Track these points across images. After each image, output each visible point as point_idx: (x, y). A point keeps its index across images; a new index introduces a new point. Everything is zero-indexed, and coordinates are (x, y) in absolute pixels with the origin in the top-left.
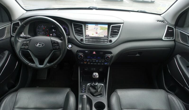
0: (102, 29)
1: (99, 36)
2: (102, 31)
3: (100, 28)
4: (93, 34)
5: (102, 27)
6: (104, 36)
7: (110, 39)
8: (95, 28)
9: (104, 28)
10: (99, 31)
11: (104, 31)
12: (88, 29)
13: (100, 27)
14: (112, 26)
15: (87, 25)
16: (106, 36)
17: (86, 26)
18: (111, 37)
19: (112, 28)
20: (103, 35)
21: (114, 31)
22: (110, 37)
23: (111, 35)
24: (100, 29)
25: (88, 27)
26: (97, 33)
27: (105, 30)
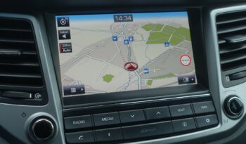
0: (156, 36)
1: (150, 83)
2: (160, 49)
3: (147, 34)
4: (108, 78)
5: (159, 26)
6: (181, 81)
7: (224, 93)
8: (115, 39)
9: (169, 29)
10: (145, 53)
11: (171, 47)
12: (69, 48)
13: (146, 27)
14: (219, 17)
15: (63, 18)
16: (190, 81)
17: (58, 29)
18: (228, 79)
19: (219, 27)
20: (171, 75)
21: (235, 40)
22: (226, 86)
23: (224, 67)
24: (148, 43)
25: (68, 37)
26: (131, 68)
27: (175, 42)
